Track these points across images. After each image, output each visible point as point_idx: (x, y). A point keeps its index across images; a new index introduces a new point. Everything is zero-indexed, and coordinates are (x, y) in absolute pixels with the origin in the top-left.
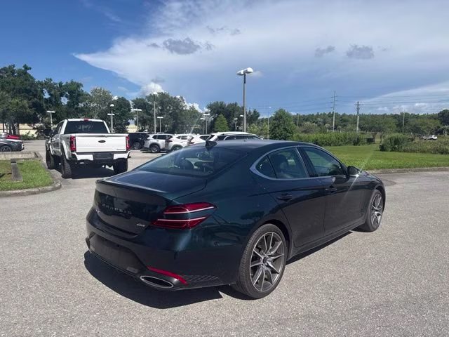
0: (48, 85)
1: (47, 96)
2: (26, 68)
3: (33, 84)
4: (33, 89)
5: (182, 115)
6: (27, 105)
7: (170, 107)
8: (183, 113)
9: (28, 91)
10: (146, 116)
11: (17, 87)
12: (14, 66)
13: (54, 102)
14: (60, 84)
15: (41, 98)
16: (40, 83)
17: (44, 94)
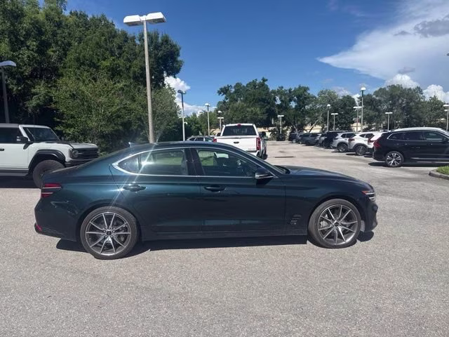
0: (280, 92)
1: (279, 102)
2: (264, 80)
3: (268, 93)
4: (267, 97)
5: (417, 108)
6: (259, 112)
7: (403, 101)
8: (420, 106)
9: (263, 100)
10: (372, 113)
11: (256, 97)
12: (256, 80)
13: (284, 107)
14: (290, 90)
15: (273, 105)
16: (273, 92)
17: (275, 100)
